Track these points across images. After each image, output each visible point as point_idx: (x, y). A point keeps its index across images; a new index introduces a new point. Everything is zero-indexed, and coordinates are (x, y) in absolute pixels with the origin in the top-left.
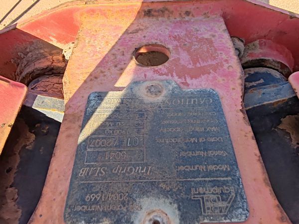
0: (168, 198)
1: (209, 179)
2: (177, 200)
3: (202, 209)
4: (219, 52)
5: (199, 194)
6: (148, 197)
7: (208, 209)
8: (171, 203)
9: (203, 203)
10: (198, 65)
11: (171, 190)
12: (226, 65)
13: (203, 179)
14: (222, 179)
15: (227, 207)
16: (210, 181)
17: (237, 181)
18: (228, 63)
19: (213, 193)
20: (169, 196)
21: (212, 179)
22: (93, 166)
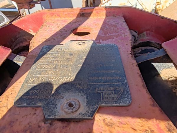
0: (81, 93)
1: (108, 83)
2: (86, 94)
3: (102, 99)
4: (120, 30)
5: (101, 90)
6: (68, 92)
7: (105, 98)
8: (82, 95)
9: (103, 95)
10: (107, 35)
11: (83, 89)
12: (123, 35)
13: (104, 83)
14: (116, 83)
15: (117, 97)
16: (108, 84)
17: (125, 84)
18: (124, 34)
19: (109, 90)
20: (81, 92)
21: (109, 83)
22: (38, 77)
